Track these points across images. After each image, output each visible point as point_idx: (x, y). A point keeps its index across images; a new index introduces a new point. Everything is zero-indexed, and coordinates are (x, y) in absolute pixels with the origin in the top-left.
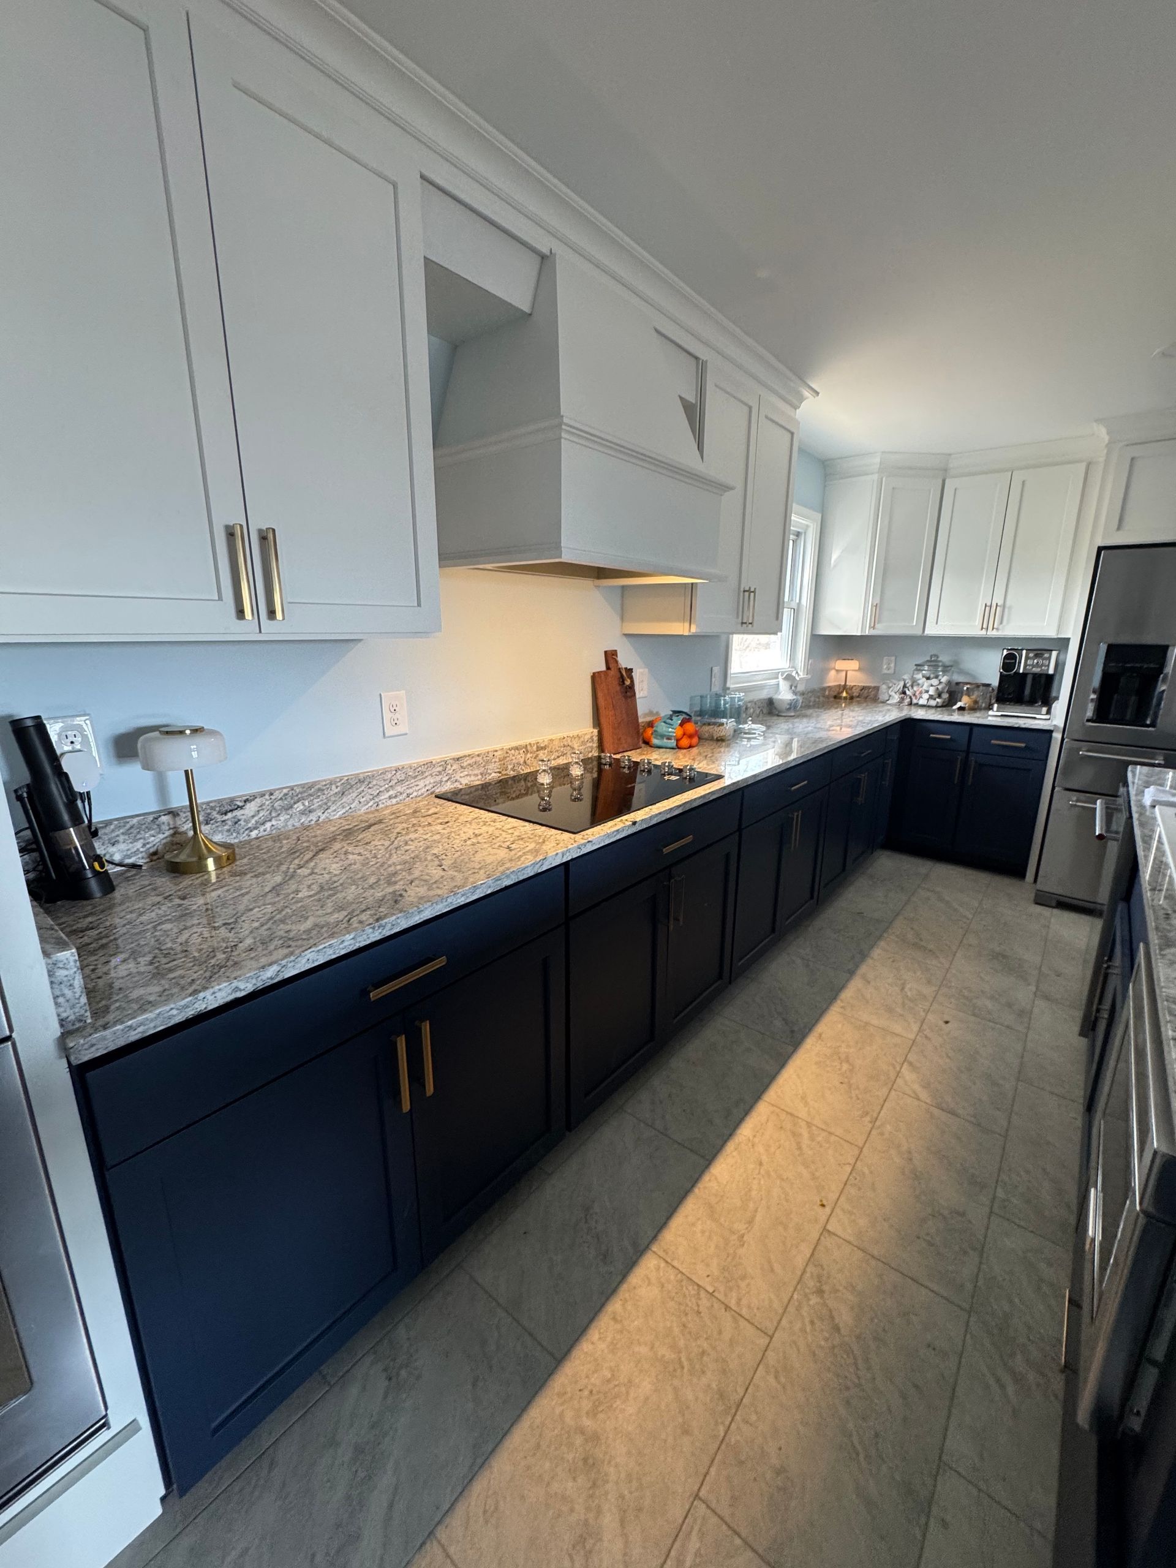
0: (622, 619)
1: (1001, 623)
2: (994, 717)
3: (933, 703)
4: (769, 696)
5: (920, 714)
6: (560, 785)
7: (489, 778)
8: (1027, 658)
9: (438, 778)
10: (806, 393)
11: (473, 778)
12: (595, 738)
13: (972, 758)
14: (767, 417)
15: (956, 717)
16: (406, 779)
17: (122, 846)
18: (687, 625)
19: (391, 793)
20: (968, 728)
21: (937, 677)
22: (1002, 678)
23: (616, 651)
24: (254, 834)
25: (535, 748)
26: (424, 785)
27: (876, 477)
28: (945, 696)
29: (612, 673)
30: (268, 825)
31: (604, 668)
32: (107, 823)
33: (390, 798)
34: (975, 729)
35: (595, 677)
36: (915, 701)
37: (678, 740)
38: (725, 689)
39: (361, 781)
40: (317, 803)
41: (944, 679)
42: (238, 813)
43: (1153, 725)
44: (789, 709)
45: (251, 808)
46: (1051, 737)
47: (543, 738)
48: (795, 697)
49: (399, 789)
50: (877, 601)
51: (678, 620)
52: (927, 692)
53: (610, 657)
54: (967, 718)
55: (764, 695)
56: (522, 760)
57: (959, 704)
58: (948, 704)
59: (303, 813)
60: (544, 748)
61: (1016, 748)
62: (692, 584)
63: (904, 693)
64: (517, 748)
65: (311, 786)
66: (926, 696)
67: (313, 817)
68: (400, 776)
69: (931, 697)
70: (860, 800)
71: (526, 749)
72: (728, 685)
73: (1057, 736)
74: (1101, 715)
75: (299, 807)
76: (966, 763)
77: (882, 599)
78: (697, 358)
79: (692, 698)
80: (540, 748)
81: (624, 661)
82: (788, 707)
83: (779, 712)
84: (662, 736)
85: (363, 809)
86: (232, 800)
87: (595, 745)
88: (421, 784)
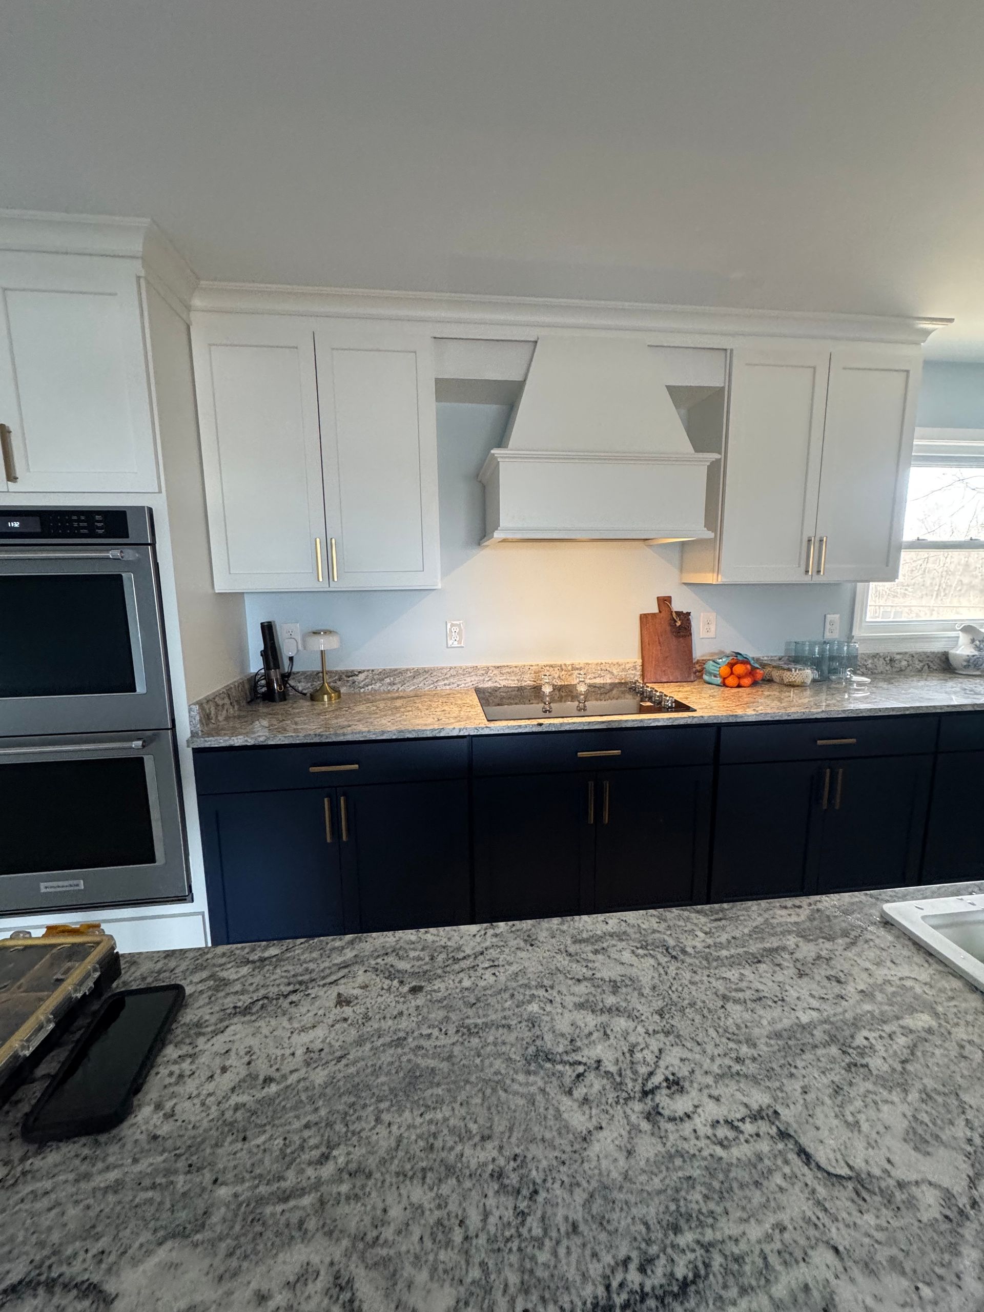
0: (681, 570)
4: (943, 650)
6: (597, 700)
7: (524, 684)
9: (481, 678)
11: (510, 682)
12: (639, 668)
16: (457, 675)
17: (303, 684)
18: (715, 575)
19: (446, 682)
23: (670, 597)
24: (362, 690)
25: (570, 668)
26: (471, 681)
29: (663, 615)
30: (370, 687)
31: (657, 611)
32: (298, 673)
33: (445, 685)
35: (645, 617)
37: (724, 679)
38: (850, 638)
39: (426, 672)
40: (398, 680)
42: (355, 678)
44: (966, 667)
45: (361, 677)
47: (579, 661)
48: (976, 653)
49: (452, 680)
51: (710, 571)
53: (664, 602)
55: (937, 647)
56: (556, 676)
59: (390, 684)
60: (579, 669)
64: (551, 666)
65: (396, 670)
67: (395, 687)
68: (453, 672)
71: (561, 668)
72: (856, 633)
75: (387, 680)
79: (788, 644)
80: (574, 669)
81: (681, 607)
82: (965, 664)
83: (955, 669)
84: (710, 674)
85: (427, 689)
86: (353, 671)
87: (639, 673)
88: (468, 680)
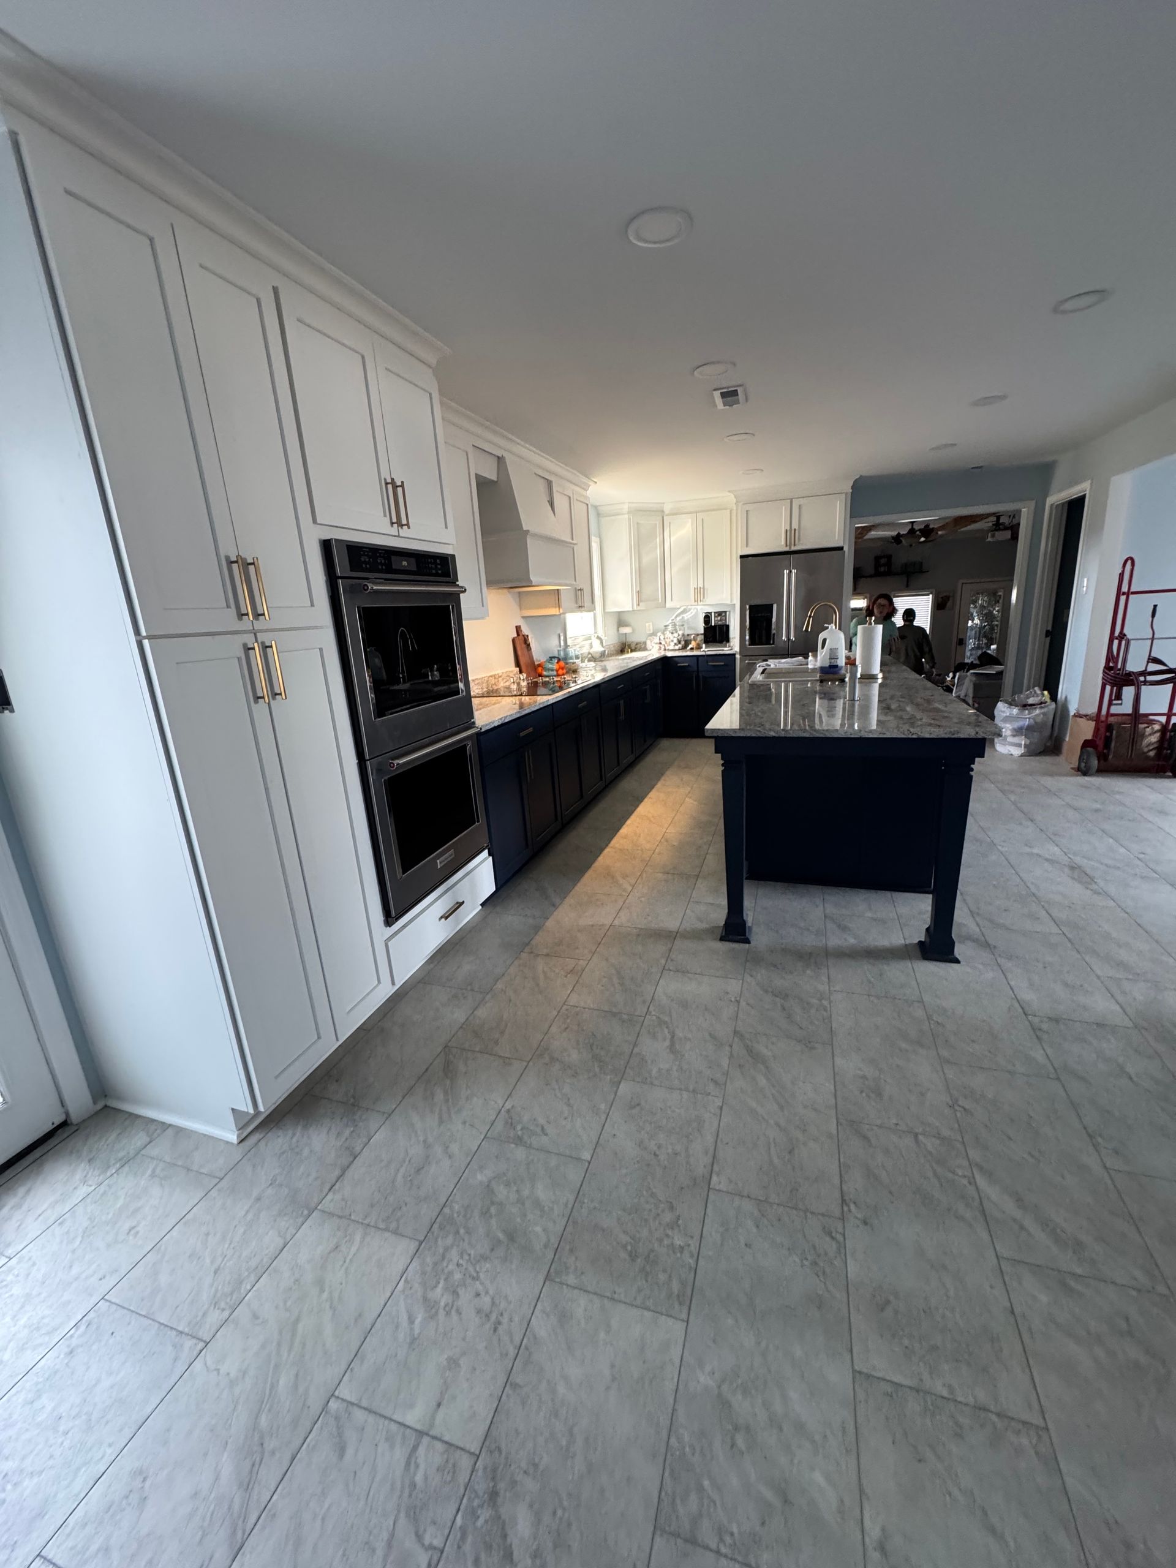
0: (521, 609)
1: (704, 597)
2: (705, 650)
3: (677, 647)
5: (669, 654)
8: (715, 617)
10: (591, 483)
12: (518, 673)
13: (701, 675)
14: (577, 500)
15: (689, 653)
18: (557, 609)
20: (696, 658)
21: (677, 632)
22: (705, 629)
23: (520, 626)
27: (626, 516)
28: (683, 643)
29: (521, 637)
31: (516, 635)
34: (700, 658)
35: (514, 640)
36: (667, 648)
37: (557, 671)
41: (681, 633)
43: (773, 644)
46: (735, 658)
50: (638, 589)
51: (553, 607)
52: (672, 641)
53: (518, 629)
54: (695, 653)
57: (690, 646)
58: (684, 648)
60: (501, 677)
61: (718, 665)
62: (558, 590)
63: (660, 643)
66: (672, 644)
69: (675, 644)
70: (648, 701)
73: (738, 656)
74: (753, 642)
76: (698, 677)
77: (640, 587)
78: (547, 480)
81: (525, 631)
